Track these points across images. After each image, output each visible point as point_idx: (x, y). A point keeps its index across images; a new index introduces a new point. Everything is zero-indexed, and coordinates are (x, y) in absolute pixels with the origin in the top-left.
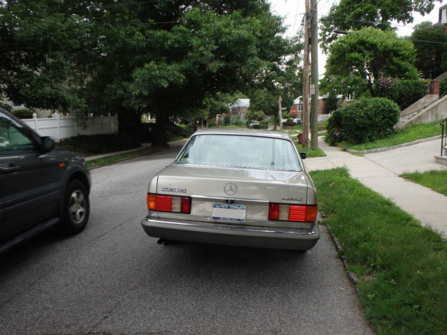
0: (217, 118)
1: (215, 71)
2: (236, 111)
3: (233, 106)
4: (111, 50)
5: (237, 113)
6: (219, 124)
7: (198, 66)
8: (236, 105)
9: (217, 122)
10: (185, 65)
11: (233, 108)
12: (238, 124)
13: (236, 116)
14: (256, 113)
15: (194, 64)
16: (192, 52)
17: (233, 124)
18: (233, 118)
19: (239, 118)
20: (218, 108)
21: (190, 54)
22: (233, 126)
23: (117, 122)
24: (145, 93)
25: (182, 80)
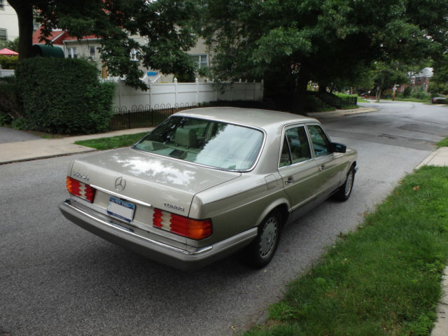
0: (395, 89)
1: (343, 38)
2: (419, 81)
3: (417, 76)
4: (247, 15)
5: (420, 84)
6: (396, 95)
7: (329, 32)
8: (421, 75)
9: (394, 94)
10: (316, 31)
11: (417, 78)
12: (419, 97)
13: (419, 87)
14: (442, 85)
15: (326, 29)
16: (323, 16)
17: (414, 96)
18: (414, 90)
19: (422, 90)
20: (394, 78)
21: (320, 18)
22: (414, 99)
23: (263, 88)
24: (268, 61)
25: (308, 48)
